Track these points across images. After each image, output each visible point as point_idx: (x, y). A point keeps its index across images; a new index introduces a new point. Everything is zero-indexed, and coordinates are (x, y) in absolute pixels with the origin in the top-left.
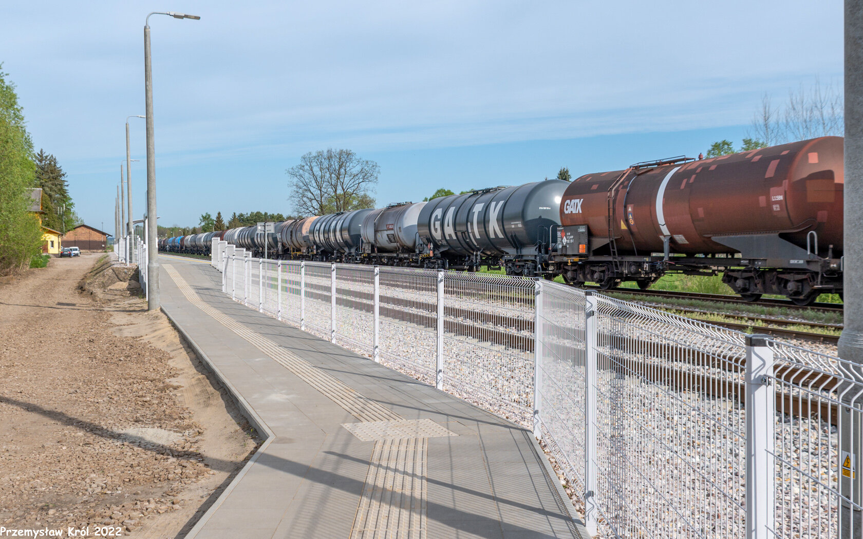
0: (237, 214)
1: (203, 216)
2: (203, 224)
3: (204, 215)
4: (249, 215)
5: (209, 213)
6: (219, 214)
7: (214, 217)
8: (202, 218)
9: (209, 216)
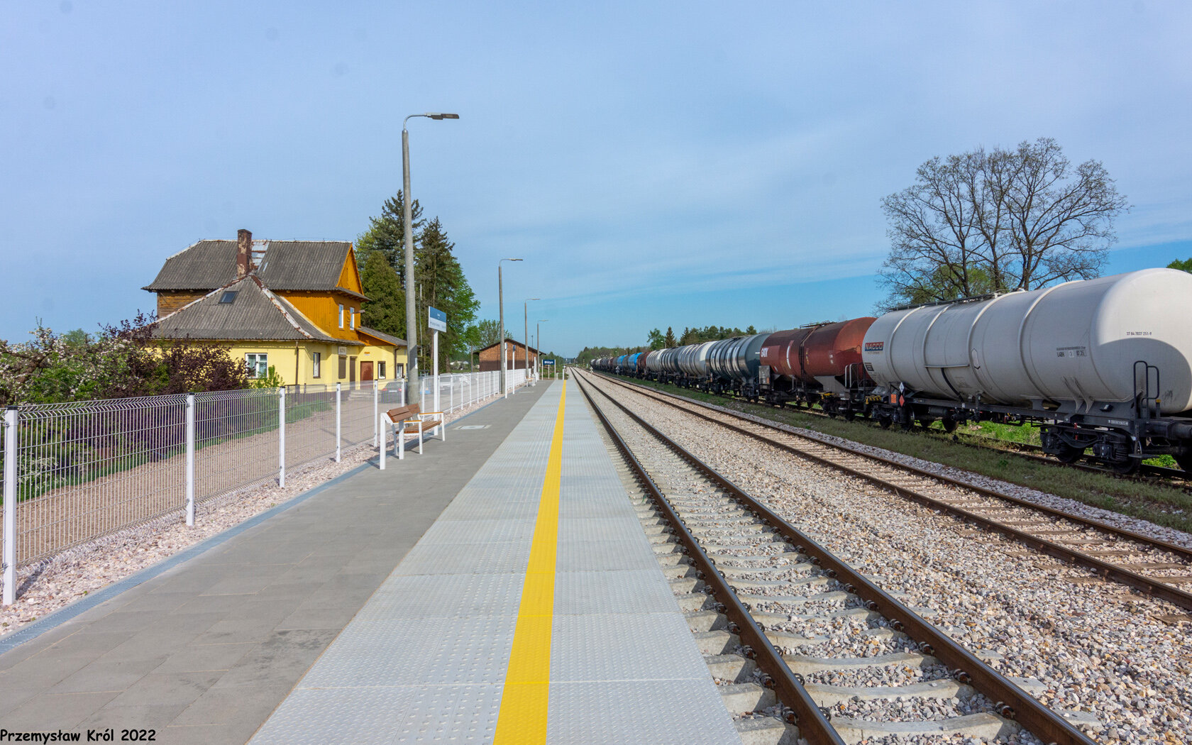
0: (690, 329)
1: (651, 332)
2: (652, 341)
3: (653, 331)
4: (703, 330)
5: (658, 329)
6: (670, 329)
7: (664, 333)
8: (650, 335)
9: (658, 332)
